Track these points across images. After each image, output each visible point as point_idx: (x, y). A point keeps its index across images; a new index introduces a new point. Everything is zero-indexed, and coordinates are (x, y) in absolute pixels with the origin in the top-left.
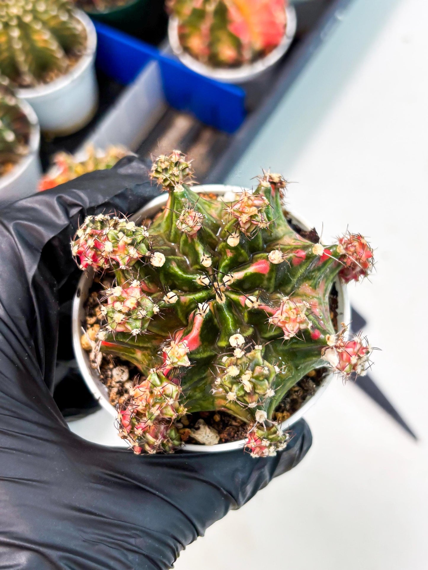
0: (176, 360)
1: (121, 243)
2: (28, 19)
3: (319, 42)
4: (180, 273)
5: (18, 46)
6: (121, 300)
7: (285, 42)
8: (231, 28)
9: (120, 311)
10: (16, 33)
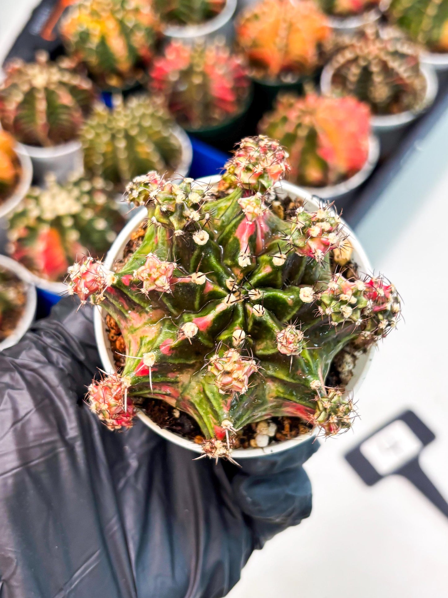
2: (134, 132)
3: (398, 170)
5: (122, 155)
7: (367, 167)
8: (319, 153)
10: (122, 144)
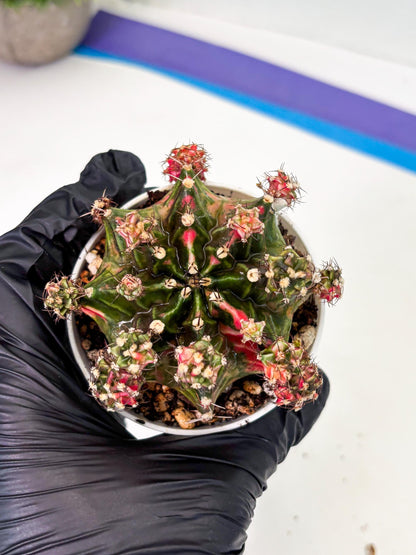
0: (258, 333)
1: (134, 355)
4: (173, 311)
6: (192, 366)
9: (202, 371)
